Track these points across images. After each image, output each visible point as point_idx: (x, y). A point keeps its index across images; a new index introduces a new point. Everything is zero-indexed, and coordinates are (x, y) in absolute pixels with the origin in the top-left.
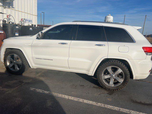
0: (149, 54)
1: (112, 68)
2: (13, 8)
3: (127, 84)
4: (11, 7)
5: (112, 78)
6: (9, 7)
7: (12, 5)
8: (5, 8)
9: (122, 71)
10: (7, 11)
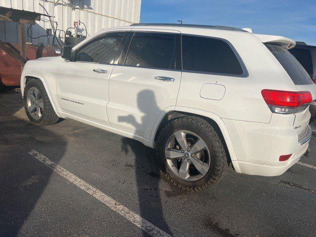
0: (277, 110)
1: (188, 136)
2: (91, 9)
3: (215, 179)
4: (85, 6)
5: (186, 160)
6: (82, 8)
7: (88, 4)
8: (74, 9)
9: (206, 146)
10: (78, 15)
